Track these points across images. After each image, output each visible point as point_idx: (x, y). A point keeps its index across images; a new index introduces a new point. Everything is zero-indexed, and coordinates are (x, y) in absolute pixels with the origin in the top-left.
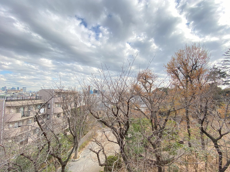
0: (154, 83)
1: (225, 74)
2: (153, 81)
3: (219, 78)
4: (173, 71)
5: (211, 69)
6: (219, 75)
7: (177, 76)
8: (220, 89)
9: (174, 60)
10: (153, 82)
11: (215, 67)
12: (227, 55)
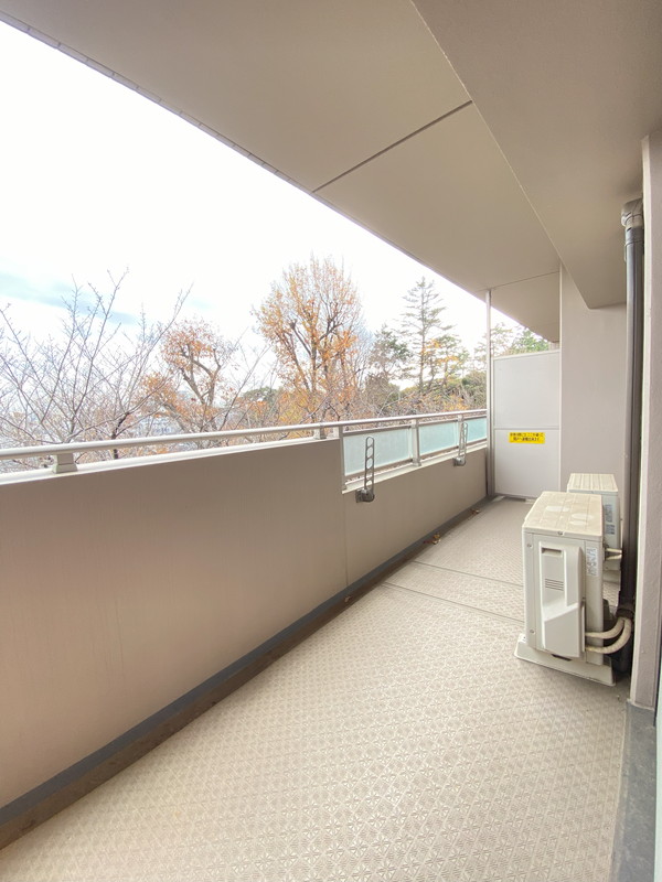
0: (221, 371)
1: (405, 350)
2: (221, 363)
3: (393, 360)
4: (279, 332)
5: (377, 336)
6: (392, 352)
7: (291, 350)
8: (394, 388)
9: (279, 296)
10: (219, 367)
11: (386, 330)
12: (412, 298)
